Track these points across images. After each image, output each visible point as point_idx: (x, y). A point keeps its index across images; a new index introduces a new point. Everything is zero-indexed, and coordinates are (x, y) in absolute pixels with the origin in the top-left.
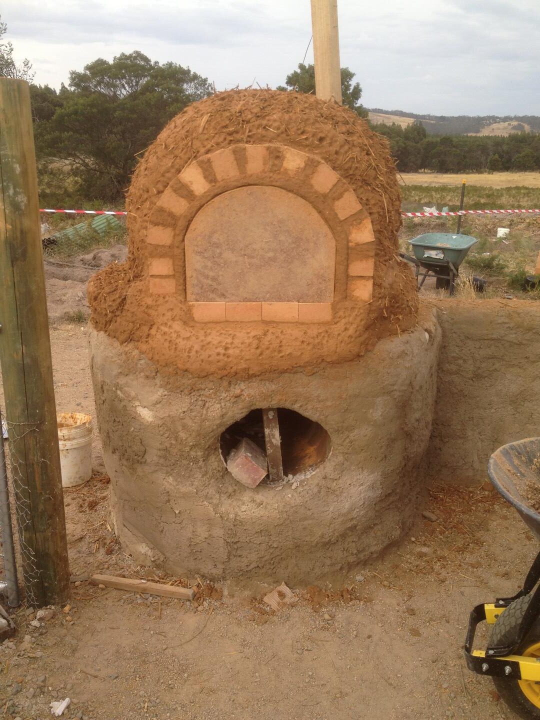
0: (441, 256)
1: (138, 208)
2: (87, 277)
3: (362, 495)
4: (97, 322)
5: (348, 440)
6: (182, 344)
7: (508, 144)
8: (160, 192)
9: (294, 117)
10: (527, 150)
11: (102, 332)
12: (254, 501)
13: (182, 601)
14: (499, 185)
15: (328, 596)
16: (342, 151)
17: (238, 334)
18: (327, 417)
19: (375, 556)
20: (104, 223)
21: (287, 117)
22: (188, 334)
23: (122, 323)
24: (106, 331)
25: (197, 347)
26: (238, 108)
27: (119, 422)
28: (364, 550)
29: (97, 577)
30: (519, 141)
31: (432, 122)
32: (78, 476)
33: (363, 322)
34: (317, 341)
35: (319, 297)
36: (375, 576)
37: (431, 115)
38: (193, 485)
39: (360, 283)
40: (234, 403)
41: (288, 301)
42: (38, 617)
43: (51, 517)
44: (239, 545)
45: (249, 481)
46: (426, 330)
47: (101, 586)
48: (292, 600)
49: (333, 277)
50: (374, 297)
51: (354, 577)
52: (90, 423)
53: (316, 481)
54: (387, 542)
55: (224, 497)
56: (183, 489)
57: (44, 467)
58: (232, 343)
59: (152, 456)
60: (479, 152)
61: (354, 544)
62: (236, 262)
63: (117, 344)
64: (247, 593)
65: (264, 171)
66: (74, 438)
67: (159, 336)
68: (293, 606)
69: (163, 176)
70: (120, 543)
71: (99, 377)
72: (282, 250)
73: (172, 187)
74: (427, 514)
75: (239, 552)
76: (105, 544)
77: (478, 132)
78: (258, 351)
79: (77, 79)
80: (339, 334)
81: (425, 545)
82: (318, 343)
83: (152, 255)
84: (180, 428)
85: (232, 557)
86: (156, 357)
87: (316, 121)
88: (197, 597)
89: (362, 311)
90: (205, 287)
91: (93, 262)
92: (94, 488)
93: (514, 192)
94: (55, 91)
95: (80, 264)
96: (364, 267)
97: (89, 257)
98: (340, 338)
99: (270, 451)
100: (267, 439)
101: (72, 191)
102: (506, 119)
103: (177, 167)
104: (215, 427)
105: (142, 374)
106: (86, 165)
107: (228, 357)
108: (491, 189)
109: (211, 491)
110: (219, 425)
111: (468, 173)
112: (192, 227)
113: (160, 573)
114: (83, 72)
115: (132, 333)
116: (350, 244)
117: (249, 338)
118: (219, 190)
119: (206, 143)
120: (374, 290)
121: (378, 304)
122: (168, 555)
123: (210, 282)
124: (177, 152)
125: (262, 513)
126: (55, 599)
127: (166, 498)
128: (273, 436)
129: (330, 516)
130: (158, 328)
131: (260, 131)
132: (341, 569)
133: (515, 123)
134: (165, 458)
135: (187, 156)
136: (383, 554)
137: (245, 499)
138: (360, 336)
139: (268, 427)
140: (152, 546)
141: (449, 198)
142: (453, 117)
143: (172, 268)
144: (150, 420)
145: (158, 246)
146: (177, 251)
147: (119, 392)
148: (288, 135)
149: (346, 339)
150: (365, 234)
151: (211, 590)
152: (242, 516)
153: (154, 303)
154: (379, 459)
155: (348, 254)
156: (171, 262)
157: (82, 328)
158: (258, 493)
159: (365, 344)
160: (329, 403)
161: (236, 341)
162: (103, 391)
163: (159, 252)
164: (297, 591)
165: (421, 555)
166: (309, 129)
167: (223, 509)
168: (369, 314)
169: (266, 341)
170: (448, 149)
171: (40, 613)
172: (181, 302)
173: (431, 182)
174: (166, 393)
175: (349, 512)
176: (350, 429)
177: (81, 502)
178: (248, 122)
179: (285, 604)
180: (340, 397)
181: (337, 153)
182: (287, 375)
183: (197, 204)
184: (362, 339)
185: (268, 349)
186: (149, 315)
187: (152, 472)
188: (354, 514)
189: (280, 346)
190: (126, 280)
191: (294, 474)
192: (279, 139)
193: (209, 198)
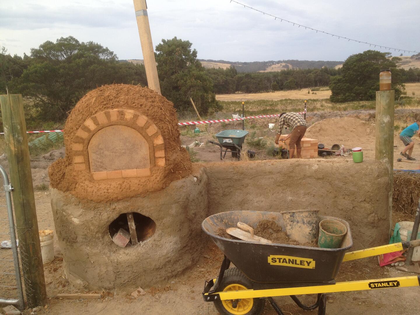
0: (231, 141)
1: (69, 136)
2: (47, 166)
3: (172, 247)
4: (53, 185)
5: (162, 223)
6: (89, 190)
7: (280, 76)
8: (77, 129)
9: (130, 97)
10: (290, 79)
11: (55, 189)
12: (125, 253)
13: (96, 299)
14: (277, 98)
15: (159, 290)
16: (150, 109)
17: (112, 184)
18: (152, 214)
19: (180, 273)
20: (55, 135)
21: (127, 97)
22: (91, 186)
23: (64, 183)
24: (57, 188)
25: (95, 190)
26: (107, 95)
27: (65, 226)
28: (174, 270)
29: (59, 295)
30: (286, 74)
31: (240, 66)
32: (48, 259)
33: (163, 175)
34: (144, 184)
35: (145, 166)
36: (180, 281)
37: (239, 62)
38: (98, 249)
39: (160, 160)
40: (113, 212)
41: (132, 169)
42: (33, 311)
43: (37, 267)
44: (119, 273)
45: (122, 245)
46: (195, 177)
47: (60, 298)
48: (144, 293)
49: (149, 158)
50: (166, 164)
51: (171, 282)
52: (52, 233)
53: (151, 242)
54: (185, 267)
55: (112, 253)
56: (94, 251)
57: (34, 245)
58: (110, 188)
59: (80, 239)
60: (266, 81)
61: (170, 268)
62: (110, 155)
63: (62, 193)
64: (124, 293)
65: (117, 120)
66: (45, 241)
67: (79, 187)
68: (144, 295)
69: (78, 122)
70: (69, 282)
71: (55, 208)
72: (128, 149)
73: (81, 128)
74: (206, 256)
75: (120, 276)
76: (62, 284)
77: (265, 70)
78: (121, 190)
79: (35, 52)
80: (153, 180)
81: (203, 268)
82: (145, 185)
83: (75, 155)
84: (91, 225)
85: (117, 278)
86: (79, 196)
87: (139, 98)
88: (103, 297)
89: (162, 170)
90: (98, 166)
91: (50, 157)
92: (56, 264)
93: (284, 102)
94: (21, 58)
95: (43, 159)
96: (161, 153)
97: (48, 155)
98: (154, 182)
99: (131, 232)
100: (129, 227)
101: (35, 116)
102: (279, 62)
103: (84, 118)
104: (105, 223)
105: (73, 204)
106: (43, 101)
107: (109, 193)
108: (272, 101)
109: (106, 251)
110: (108, 222)
111: (261, 93)
112: (90, 143)
113: (87, 290)
114: (39, 49)
115: (68, 187)
116: (154, 145)
117: (117, 185)
118: (100, 128)
119: (95, 109)
120: (166, 162)
121: (168, 167)
122: (90, 282)
123: (99, 164)
124: (83, 113)
125: (128, 258)
126: (40, 303)
127: (87, 257)
128: (132, 225)
129: (158, 256)
130: (79, 184)
131: (116, 103)
132: (165, 279)
133: (284, 64)
134: (85, 239)
135: (88, 114)
136: (184, 272)
137: (121, 253)
138: (162, 180)
139: (130, 222)
140: (83, 280)
141: (250, 107)
142: (251, 62)
143: (83, 160)
144: (78, 223)
145: (77, 151)
146: (85, 153)
147: (64, 213)
148: (128, 104)
149: (156, 182)
150: (160, 141)
151: (109, 293)
152: (120, 260)
153: (77, 174)
154: (177, 231)
155: (154, 149)
156: (83, 157)
157: (46, 193)
158: (126, 250)
159: (165, 183)
160: (152, 208)
161: (112, 187)
162: (57, 214)
163: (77, 153)
164: (146, 290)
165: (201, 272)
166: (136, 102)
167: (112, 258)
168: (165, 171)
169: (124, 185)
170: (249, 80)
171: (34, 309)
172: (88, 173)
173: (242, 99)
174: (84, 211)
175: (166, 255)
176: (162, 218)
177: (50, 269)
178: (111, 100)
179: (140, 295)
180: (157, 206)
181: (148, 110)
182: (134, 198)
183: (92, 134)
184: (163, 182)
185: (125, 188)
186: (75, 179)
187: (80, 246)
188: (169, 255)
189: (130, 187)
190: (65, 166)
191: (142, 241)
192: (125, 106)
193: (97, 131)
